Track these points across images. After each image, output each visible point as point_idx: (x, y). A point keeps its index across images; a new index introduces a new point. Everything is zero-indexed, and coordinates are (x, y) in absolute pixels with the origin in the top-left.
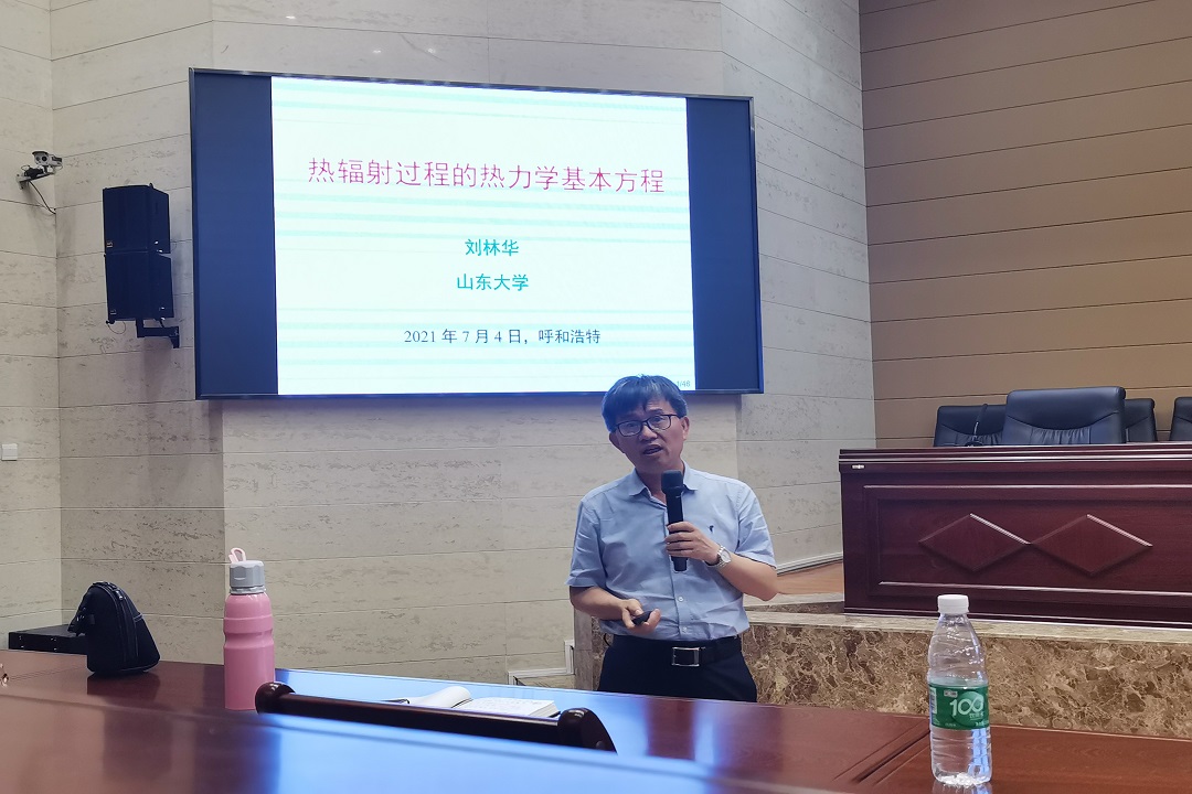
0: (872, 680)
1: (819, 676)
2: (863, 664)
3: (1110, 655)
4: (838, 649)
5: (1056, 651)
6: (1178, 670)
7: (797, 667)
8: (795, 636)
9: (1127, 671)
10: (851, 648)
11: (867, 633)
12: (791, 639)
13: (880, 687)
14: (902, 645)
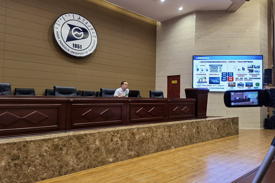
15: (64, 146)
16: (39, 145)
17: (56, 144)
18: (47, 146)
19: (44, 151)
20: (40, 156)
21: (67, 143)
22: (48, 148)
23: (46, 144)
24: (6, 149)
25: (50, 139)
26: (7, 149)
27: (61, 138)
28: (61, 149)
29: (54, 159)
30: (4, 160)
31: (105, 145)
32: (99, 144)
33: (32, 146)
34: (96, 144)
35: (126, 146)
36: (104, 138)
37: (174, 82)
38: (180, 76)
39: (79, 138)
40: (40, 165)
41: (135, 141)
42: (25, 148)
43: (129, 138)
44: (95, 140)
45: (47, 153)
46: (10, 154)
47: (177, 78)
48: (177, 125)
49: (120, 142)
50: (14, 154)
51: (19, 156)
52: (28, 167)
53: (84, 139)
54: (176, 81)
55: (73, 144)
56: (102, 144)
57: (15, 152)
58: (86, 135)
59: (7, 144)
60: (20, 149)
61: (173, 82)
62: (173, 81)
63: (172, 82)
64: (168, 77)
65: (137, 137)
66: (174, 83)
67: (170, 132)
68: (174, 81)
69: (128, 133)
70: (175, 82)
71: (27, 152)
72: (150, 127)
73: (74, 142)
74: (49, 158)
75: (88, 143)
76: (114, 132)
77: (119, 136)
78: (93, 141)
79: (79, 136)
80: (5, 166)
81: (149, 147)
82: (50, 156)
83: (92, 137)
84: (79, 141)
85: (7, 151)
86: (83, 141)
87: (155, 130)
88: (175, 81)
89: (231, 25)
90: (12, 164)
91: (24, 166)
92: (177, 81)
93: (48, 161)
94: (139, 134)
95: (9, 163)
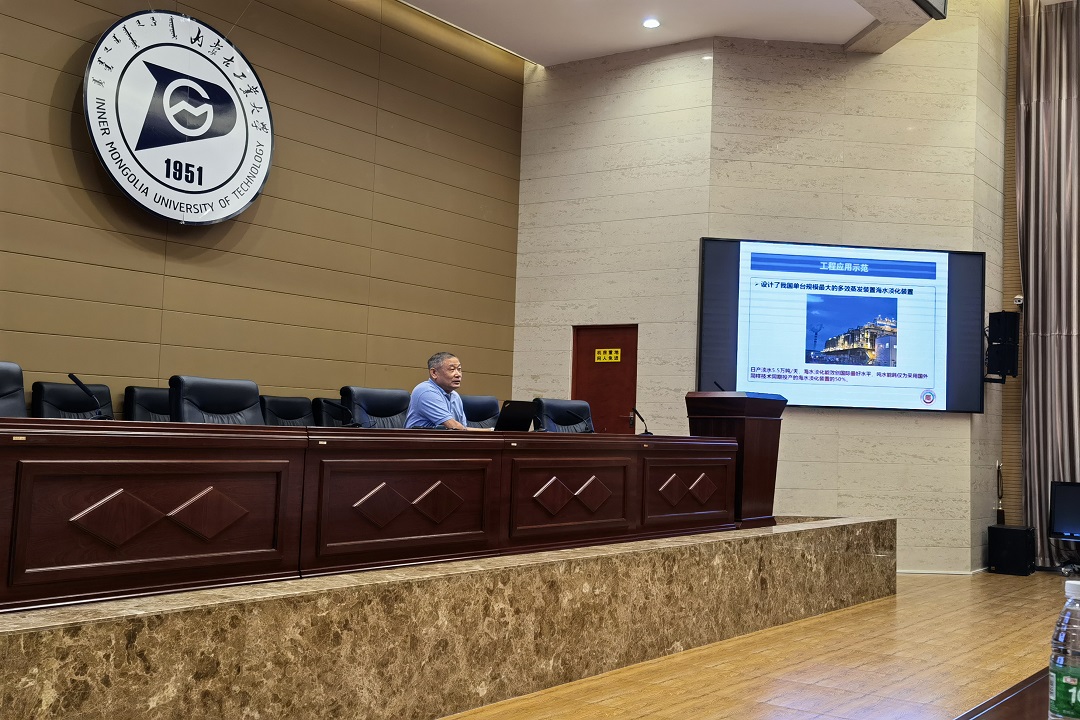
15: (346, 626)
16: (276, 620)
17: (323, 619)
18: (297, 624)
19: (289, 644)
20: (276, 664)
21: (355, 617)
22: (301, 634)
23: (294, 617)
24: (182, 633)
25: (307, 599)
26: (186, 630)
27: (336, 597)
28: (337, 638)
29: (315, 677)
30: (174, 678)
31: (467, 628)
32: (446, 623)
33: (256, 623)
34: (440, 623)
35: (530, 637)
36: (463, 600)
37: (605, 356)
38: (635, 327)
39: (389, 597)
40: (276, 698)
41: (559, 615)
42: (235, 631)
43: (539, 602)
44: (436, 606)
45: (295, 653)
46: (190, 652)
47: (625, 336)
48: (693, 551)
49: (510, 619)
50: (202, 653)
51: (218, 664)
52: (241, 706)
53: (402, 600)
54: (617, 352)
55: (372, 620)
56: (456, 626)
57: (207, 645)
58: (408, 585)
59: (188, 612)
60: (219, 635)
61: (602, 356)
62: (602, 350)
63: (597, 355)
64: (579, 330)
65: (566, 598)
66: (608, 360)
67: (670, 582)
68: (605, 352)
69: (538, 581)
70: (614, 355)
71: (240, 644)
72: (609, 559)
73: (375, 614)
74: (300, 672)
75: (414, 620)
76: (493, 575)
77: (508, 592)
78: (431, 613)
79: (388, 591)
80: (176, 701)
81: (602, 642)
82: (305, 665)
83: (427, 596)
84: (389, 611)
85: (185, 641)
86: (399, 612)
87: (622, 569)
88: (613, 350)
89: (861, 112)
91: (229, 703)
92: (619, 350)
93: (298, 685)
94: (572, 588)
95: (188, 688)
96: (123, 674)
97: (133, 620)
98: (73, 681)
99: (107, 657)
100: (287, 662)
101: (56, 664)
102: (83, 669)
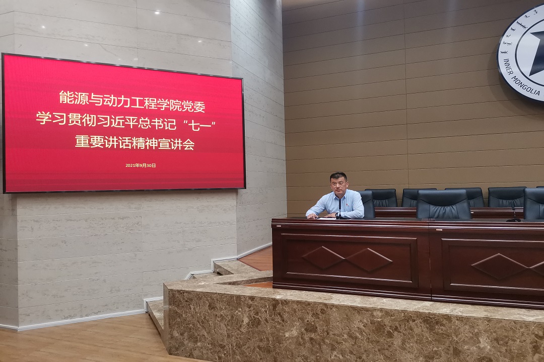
0: (283, 321)
1: (261, 318)
2: (279, 314)
3: (380, 314)
4: (269, 307)
5: (358, 311)
6: (408, 321)
7: (252, 313)
8: (252, 301)
9: (387, 321)
10: (275, 306)
11: (281, 301)
12: (250, 302)
13: (286, 324)
14: (295, 306)
15: (396, 329)
16: (347, 316)
17: (379, 322)
18: (361, 321)
19: (357, 329)
20: (350, 337)
21: (403, 326)
22: (364, 326)
23: (358, 317)
24: (297, 310)
25: (367, 310)
26: (299, 310)
27: (387, 313)
28: (390, 335)
29: (377, 350)
30: (295, 327)
31: (514, 356)
32: (489, 347)
33: (335, 314)
34: (482, 346)
39: (430, 321)
40: (351, 353)
42: (324, 316)
44: (477, 335)
45: (361, 334)
46: (302, 319)
50: (308, 321)
51: (316, 328)
52: (331, 350)
53: (443, 325)
55: (417, 331)
56: (501, 352)
57: (309, 318)
58: (448, 317)
59: (298, 302)
60: (315, 315)
71: (327, 322)
73: (419, 328)
74: (365, 344)
75: (455, 338)
78: (472, 338)
79: (429, 317)
80: (297, 337)
82: (368, 342)
83: (467, 327)
84: (431, 329)
85: (299, 314)
86: (441, 331)
90: (307, 337)
91: (325, 347)
93: (365, 351)
95: (302, 334)
96: (273, 320)
97: (274, 300)
98: (254, 317)
99: (266, 312)
100: (356, 338)
101: (247, 309)
102: (257, 313)
